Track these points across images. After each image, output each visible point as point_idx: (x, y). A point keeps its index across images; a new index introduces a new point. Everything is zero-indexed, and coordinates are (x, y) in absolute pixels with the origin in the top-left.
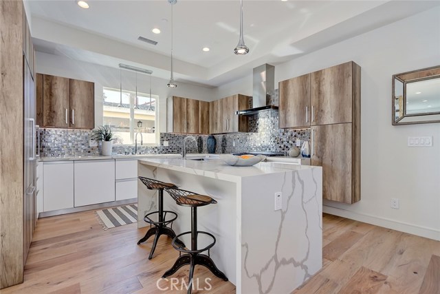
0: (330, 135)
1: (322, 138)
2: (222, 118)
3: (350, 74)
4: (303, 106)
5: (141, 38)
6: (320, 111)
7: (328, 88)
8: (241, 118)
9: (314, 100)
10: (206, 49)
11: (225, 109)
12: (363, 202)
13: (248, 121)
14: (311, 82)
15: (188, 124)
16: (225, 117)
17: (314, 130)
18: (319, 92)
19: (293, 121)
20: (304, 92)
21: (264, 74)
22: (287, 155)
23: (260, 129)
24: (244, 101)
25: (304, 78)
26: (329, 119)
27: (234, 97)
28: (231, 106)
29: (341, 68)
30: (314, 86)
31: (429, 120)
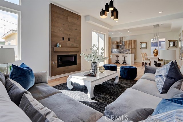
0: (133, 50)
1: (132, 50)
3: (135, 41)
4: (129, 45)
7: (133, 43)
9: (131, 45)
12: (137, 60)
14: (130, 42)
17: (131, 49)
19: (127, 48)
24: (117, 43)
25: (129, 41)
26: (133, 48)
29: (134, 40)
31: (144, 48)
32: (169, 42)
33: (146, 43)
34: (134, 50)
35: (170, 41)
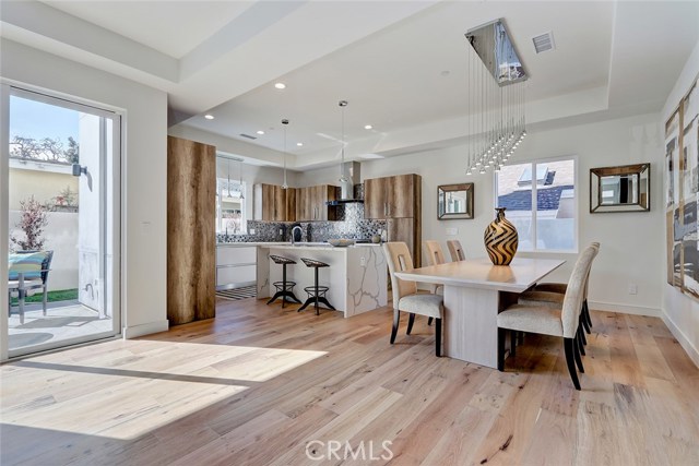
0: (400, 226)
1: (396, 229)
2: (310, 206)
3: (414, 182)
4: (382, 201)
5: (243, 135)
6: (394, 208)
7: (399, 191)
8: (331, 209)
9: (390, 198)
10: (299, 144)
11: (313, 197)
13: (336, 212)
14: (387, 183)
15: (276, 211)
16: (313, 206)
17: (389, 221)
18: (394, 193)
19: (375, 214)
20: (383, 192)
21: (351, 170)
22: (371, 242)
23: (347, 218)
24: (333, 192)
25: (383, 181)
26: (400, 214)
27: (323, 186)
28: (320, 196)
29: (407, 177)
30: (390, 187)
31: (456, 217)
32: (595, 177)
33: (470, 189)
34: (406, 228)
35: (599, 172)
